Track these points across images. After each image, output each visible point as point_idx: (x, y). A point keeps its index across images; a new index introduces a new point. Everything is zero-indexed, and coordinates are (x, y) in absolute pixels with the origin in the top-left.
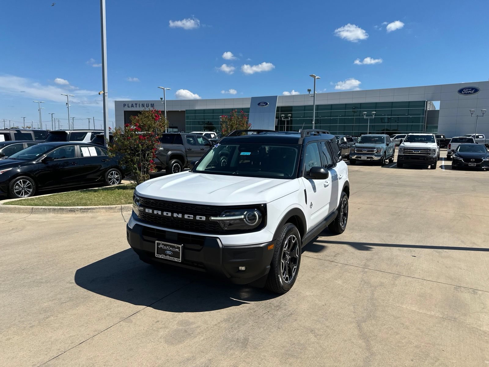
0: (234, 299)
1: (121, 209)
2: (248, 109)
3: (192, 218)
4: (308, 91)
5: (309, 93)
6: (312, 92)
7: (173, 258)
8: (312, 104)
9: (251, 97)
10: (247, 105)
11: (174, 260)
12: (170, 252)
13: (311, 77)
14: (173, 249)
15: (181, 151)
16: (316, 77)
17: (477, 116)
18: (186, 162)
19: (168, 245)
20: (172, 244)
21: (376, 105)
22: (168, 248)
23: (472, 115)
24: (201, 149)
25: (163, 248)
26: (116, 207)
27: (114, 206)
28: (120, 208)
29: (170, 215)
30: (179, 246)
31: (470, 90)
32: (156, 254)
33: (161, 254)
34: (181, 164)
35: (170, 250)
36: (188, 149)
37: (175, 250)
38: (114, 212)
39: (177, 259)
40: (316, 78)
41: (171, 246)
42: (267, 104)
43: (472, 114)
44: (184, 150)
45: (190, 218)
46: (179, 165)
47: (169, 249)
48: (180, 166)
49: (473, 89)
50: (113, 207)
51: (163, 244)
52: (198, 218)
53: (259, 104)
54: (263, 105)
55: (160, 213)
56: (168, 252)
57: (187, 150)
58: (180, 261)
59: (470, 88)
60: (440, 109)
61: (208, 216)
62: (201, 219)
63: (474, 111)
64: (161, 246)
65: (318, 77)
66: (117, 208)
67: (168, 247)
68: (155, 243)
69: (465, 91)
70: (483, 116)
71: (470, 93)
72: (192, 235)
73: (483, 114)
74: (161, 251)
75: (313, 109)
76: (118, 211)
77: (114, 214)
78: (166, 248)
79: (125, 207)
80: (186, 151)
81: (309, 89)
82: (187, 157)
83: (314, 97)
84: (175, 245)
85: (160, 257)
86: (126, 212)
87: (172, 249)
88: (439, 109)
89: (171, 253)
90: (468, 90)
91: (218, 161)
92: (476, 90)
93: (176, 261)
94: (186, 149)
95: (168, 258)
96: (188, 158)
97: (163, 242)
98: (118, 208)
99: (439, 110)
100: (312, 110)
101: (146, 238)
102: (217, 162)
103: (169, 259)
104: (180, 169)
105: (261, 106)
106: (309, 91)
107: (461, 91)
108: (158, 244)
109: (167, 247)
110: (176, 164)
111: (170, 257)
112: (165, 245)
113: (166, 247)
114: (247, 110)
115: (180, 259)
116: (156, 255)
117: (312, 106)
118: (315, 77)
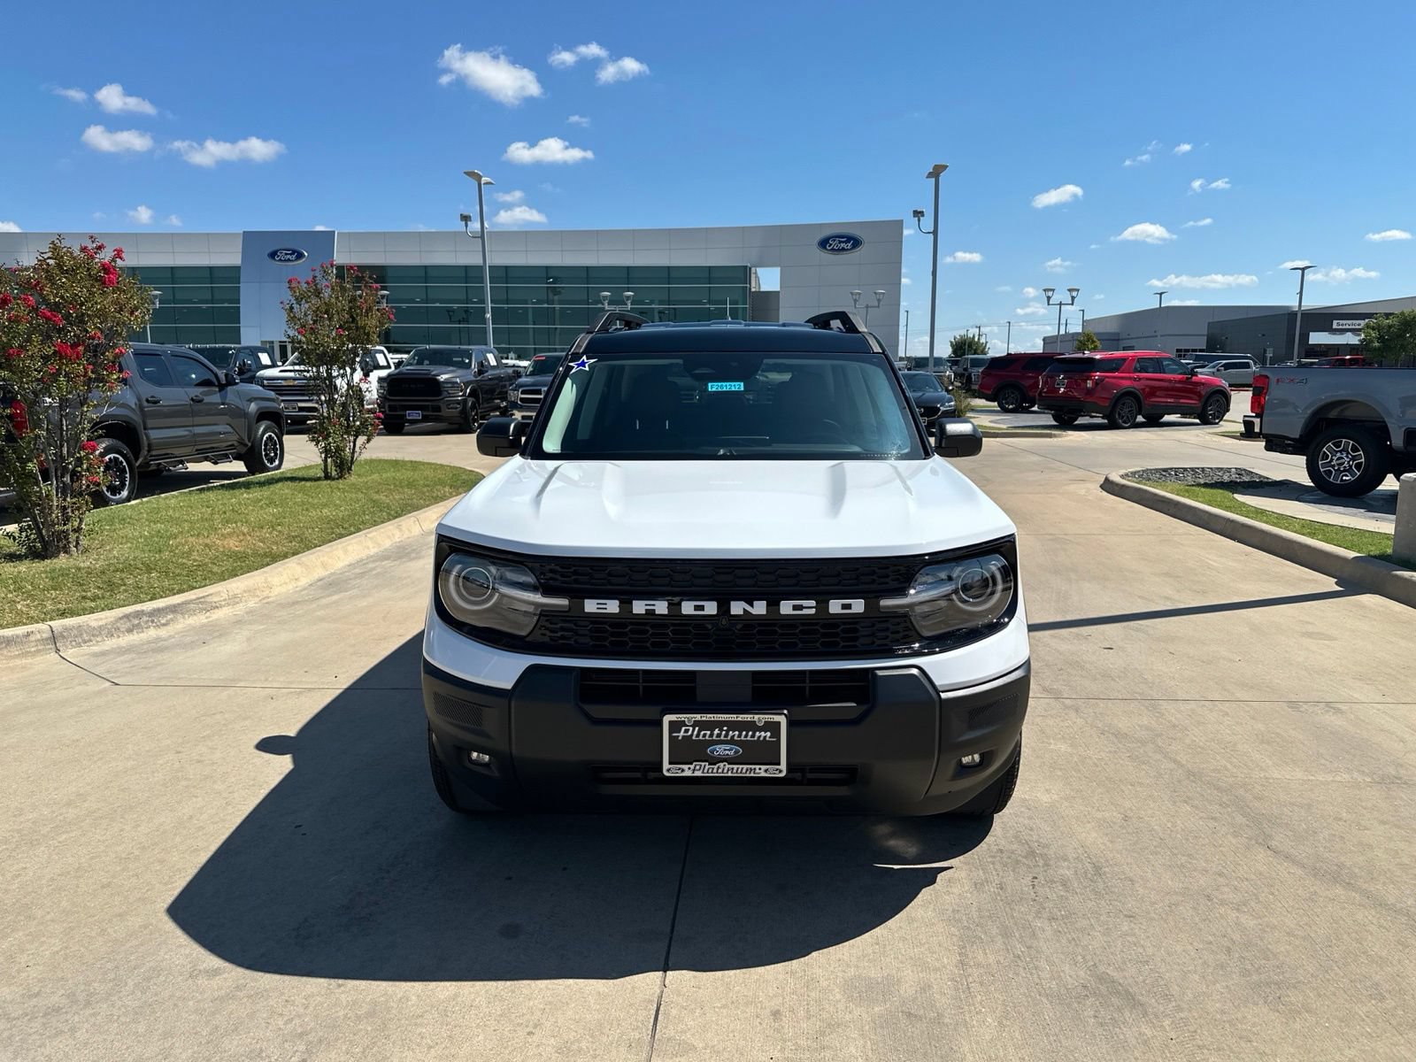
0: (896, 867)
1: (54, 638)
2: (236, 270)
3: (813, 611)
4: (462, 220)
5: (466, 226)
6: (475, 226)
7: (745, 767)
8: (479, 261)
9: (242, 232)
10: (232, 258)
11: (752, 775)
12: (728, 747)
13: (470, 179)
14: (747, 736)
15: (125, 406)
16: (484, 180)
17: (867, 307)
18: (146, 448)
19: (720, 724)
20: (741, 717)
21: (629, 274)
22: (719, 735)
23: (855, 304)
24: (192, 399)
25: (698, 735)
26: (28, 635)
27: (20, 630)
28: (45, 636)
29: (714, 612)
30: (777, 718)
31: (843, 242)
32: (666, 765)
33: (692, 764)
34: (130, 455)
35: (732, 742)
36: (148, 401)
37: (753, 736)
38: (25, 654)
39: (764, 767)
40: (482, 182)
41: (733, 726)
42: (300, 256)
43: (855, 301)
44: (132, 402)
45: (805, 612)
46: (121, 459)
47: (726, 736)
48: (125, 464)
49: (849, 238)
50: (17, 636)
51: (696, 724)
52: (835, 607)
53: (273, 255)
54: (289, 260)
55: (661, 607)
56: (721, 750)
57: (145, 404)
58: (781, 771)
59: (843, 238)
60: (781, 287)
61: (871, 596)
62: (850, 609)
63: (860, 294)
64: (686, 731)
65: (489, 180)
66: (32, 638)
67: (721, 730)
68: (660, 724)
69: (834, 244)
70: (878, 307)
71: (843, 249)
72: (812, 672)
73: (879, 300)
74: (686, 751)
75: (482, 277)
76: (40, 647)
77: (24, 661)
78: (711, 735)
79: (66, 629)
80: (141, 408)
81: (465, 213)
82: (145, 429)
83: (482, 237)
84: (756, 717)
85: (688, 773)
86: (73, 647)
87: (739, 736)
88: (778, 289)
89: (736, 752)
90: (840, 242)
91: (249, 440)
92: (856, 242)
93: (763, 774)
94: (139, 400)
95: (724, 770)
96: (150, 431)
97: (698, 717)
98: (39, 637)
99: (779, 292)
100: (482, 280)
101: (598, 711)
102: (247, 441)
103: (730, 774)
104: (128, 475)
105: (280, 260)
106: (466, 218)
107: (824, 244)
108: (675, 726)
109: (717, 731)
110: (112, 456)
111: (735, 767)
112: (703, 725)
113: (712, 732)
114: (231, 274)
115: (783, 766)
116: (668, 770)
117: (480, 269)
118: (480, 177)
